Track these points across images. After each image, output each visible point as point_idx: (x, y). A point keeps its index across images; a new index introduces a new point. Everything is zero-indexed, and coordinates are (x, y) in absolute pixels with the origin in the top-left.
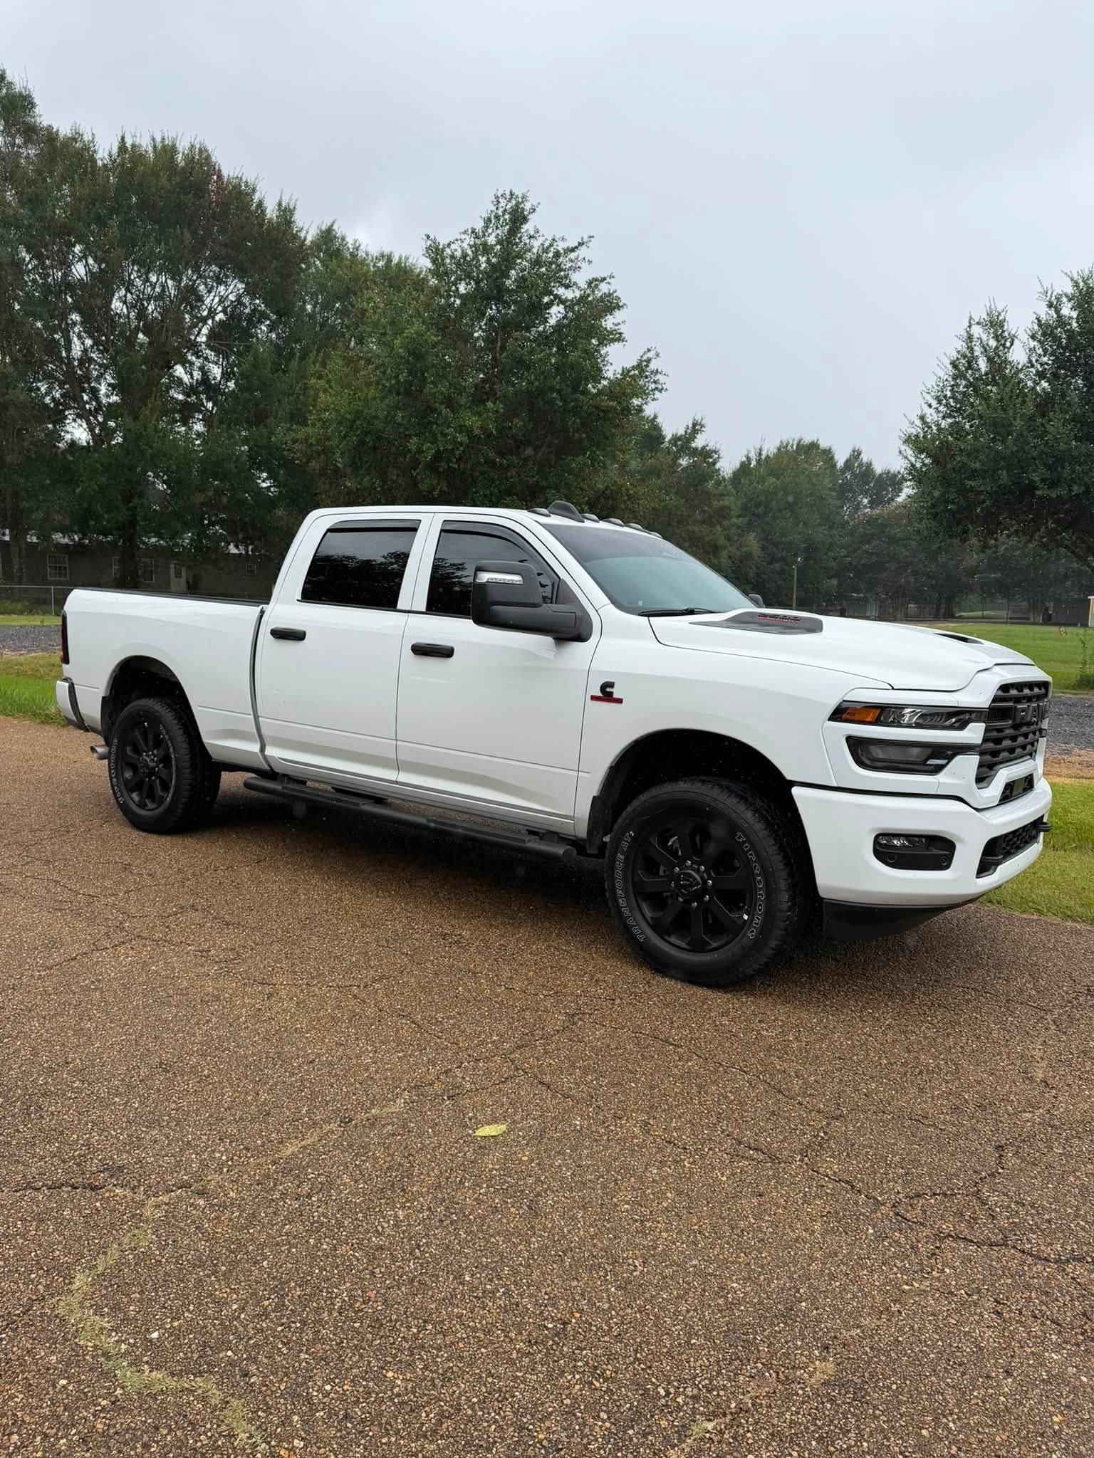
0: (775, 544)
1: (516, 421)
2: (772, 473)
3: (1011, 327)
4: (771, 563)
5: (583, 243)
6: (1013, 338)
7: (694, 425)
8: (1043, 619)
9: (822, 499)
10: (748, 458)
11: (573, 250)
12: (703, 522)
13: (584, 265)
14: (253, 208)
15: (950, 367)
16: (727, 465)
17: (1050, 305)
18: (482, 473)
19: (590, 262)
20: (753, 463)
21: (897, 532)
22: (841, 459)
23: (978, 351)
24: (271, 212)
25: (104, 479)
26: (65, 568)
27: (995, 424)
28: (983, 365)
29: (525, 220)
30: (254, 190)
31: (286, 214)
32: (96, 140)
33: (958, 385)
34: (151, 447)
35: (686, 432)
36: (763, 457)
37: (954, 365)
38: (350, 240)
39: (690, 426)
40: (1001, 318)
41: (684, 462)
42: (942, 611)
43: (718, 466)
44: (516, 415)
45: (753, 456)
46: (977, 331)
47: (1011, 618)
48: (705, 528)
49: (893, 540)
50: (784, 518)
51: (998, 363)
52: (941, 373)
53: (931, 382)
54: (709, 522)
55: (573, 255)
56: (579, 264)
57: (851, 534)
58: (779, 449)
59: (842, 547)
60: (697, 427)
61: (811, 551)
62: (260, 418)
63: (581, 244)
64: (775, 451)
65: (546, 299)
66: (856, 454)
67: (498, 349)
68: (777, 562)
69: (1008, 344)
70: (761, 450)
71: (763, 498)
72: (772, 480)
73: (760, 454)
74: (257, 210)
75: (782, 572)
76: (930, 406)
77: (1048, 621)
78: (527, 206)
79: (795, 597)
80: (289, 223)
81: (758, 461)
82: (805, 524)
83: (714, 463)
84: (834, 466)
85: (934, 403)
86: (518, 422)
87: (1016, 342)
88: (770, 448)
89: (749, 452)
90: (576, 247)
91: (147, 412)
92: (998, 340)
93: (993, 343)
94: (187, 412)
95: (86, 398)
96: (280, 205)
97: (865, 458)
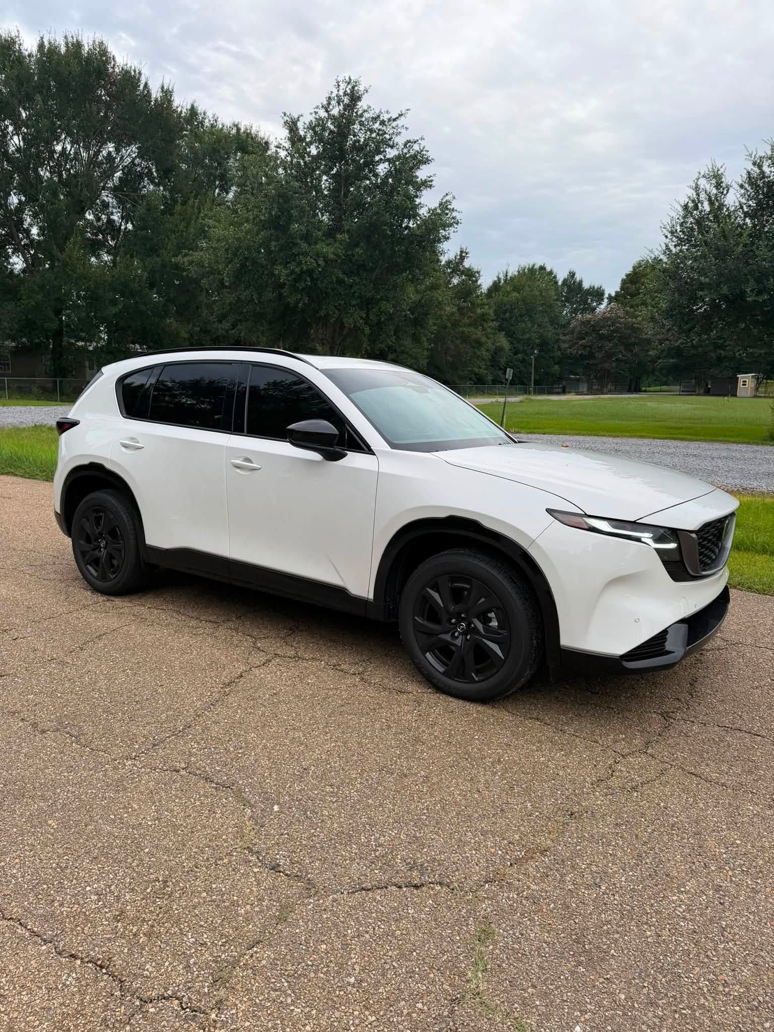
0: (519, 341)
1: (357, 250)
2: (516, 289)
3: (726, 180)
4: (515, 354)
5: (402, 115)
6: (728, 188)
7: (462, 252)
8: (704, 392)
9: (551, 306)
10: (499, 279)
11: (395, 120)
12: (470, 325)
13: (403, 131)
14: (141, 87)
15: (680, 209)
16: (485, 282)
17: (754, 164)
18: (333, 290)
19: (407, 128)
20: (502, 281)
21: (604, 331)
22: (561, 277)
23: (703, 196)
24: (156, 93)
25: (39, 297)
26: (8, 364)
27: (718, 249)
28: (707, 207)
29: (359, 98)
30: (140, 73)
31: (167, 94)
32: (20, 36)
33: (685, 222)
34: (75, 273)
35: (456, 258)
36: (508, 277)
37: (686, 207)
38: (210, 114)
39: (459, 253)
40: (719, 172)
41: (455, 281)
42: (633, 386)
43: (479, 282)
44: (357, 245)
45: (502, 277)
46: (703, 183)
47: (683, 391)
48: (472, 329)
49: (601, 337)
50: (524, 322)
51: (717, 205)
52: (674, 214)
53: (667, 221)
54: (474, 324)
55: (394, 124)
56: (399, 130)
57: (572, 332)
58: (519, 272)
59: (564, 342)
60: (464, 254)
61: (544, 345)
62: (153, 251)
63: (401, 115)
64: (516, 273)
65: (377, 158)
66: (572, 275)
67: (342, 196)
68: (519, 353)
69: (725, 192)
70: (507, 273)
71: (508, 307)
72: (515, 294)
73: (506, 276)
74: (144, 89)
75: (523, 361)
76: (666, 237)
77: (708, 392)
78: (361, 88)
79: (533, 378)
80: (170, 102)
81: (506, 281)
82: (539, 326)
83: (477, 281)
84: (556, 283)
85: (669, 235)
86: (358, 250)
87: (731, 190)
88: (513, 271)
89: (499, 274)
90: (397, 118)
91: (71, 245)
92: (717, 189)
93: (714, 191)
94: (95, 247)
95: (21, 236)
96: (163, 87)
97: (578, 277)
